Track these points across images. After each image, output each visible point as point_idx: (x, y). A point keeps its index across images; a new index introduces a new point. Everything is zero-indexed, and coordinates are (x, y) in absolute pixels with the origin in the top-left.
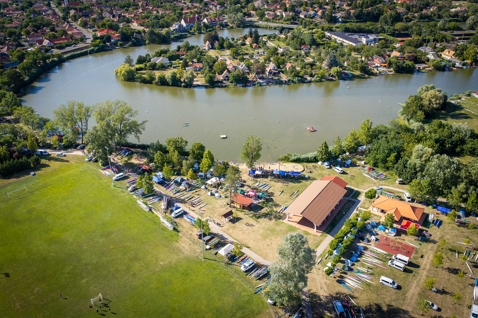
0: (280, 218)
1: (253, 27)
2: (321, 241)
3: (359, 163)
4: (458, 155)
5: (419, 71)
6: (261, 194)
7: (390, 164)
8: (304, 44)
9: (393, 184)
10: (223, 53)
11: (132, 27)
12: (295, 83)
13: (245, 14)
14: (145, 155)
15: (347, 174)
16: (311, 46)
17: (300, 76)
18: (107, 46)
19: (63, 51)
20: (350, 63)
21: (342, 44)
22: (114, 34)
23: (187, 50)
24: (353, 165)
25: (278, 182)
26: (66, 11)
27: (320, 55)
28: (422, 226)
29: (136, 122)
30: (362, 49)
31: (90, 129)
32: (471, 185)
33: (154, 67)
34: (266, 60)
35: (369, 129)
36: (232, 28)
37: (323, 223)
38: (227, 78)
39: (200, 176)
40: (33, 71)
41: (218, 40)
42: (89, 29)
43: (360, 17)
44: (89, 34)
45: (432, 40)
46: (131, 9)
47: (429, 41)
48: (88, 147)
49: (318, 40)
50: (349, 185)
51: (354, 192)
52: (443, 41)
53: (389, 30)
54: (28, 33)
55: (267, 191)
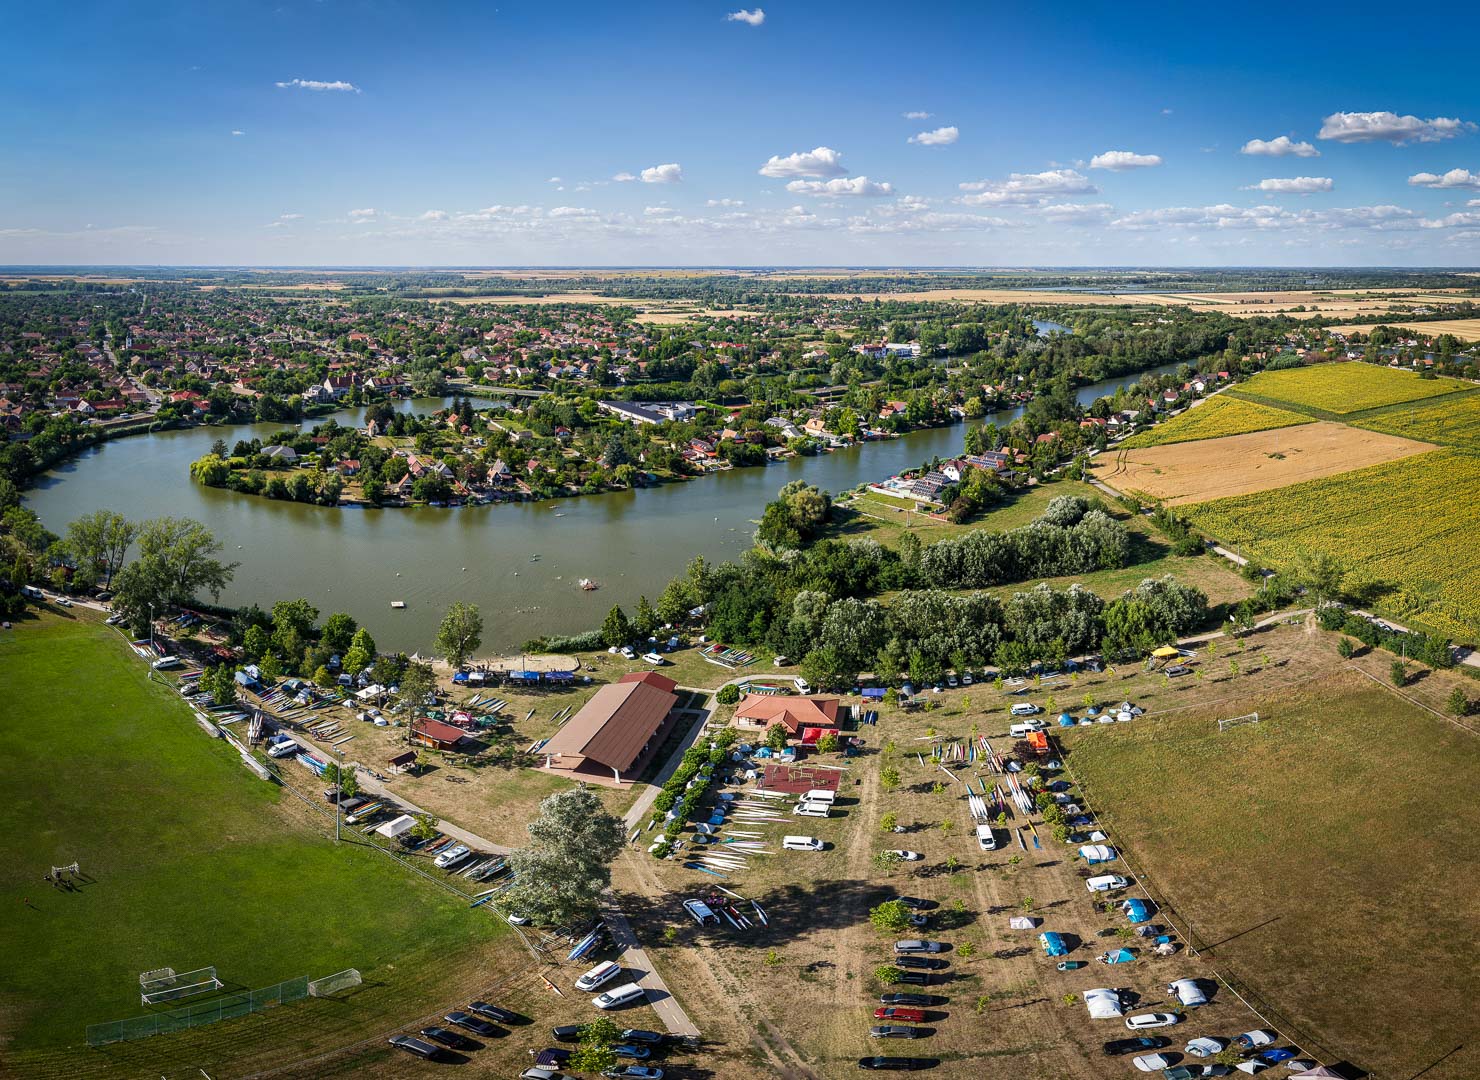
0: (532, 763)
1: (462, 394)
2: (634, 799)
3: (693, 640)
4: (873, 593)
5: (774, 459)
6: (483, 719)
7: (756, 633)
8: (560, 424)
9: (769, 668)
10: (402, 442)
11: (234, 390)
12: (547, 497)
13: (445, 373)
14: (225, 628)
15: (673, 664)
16: (573, 427)
17: (556, 485)
18: (184, 419)
19: (108, 422)
20: (649, 455)
21: (630, 423)
22: (200, 400)
23: (333, 435)
24: (683, 645)
25: (522, 693)
26: (125, 358)
27: (592, 443)
28: (844, 730)
29: (216, 564)
30: (669, 429)
31: (127, 566)
32: (907, 638)
33: (265, 463)
34: (486, 456)
35: (704, 575)
36: (420, 396)
37: (635, 764)
38: (408, 491)
39: (342, 681)
40: (52, 450)
41: (393, 418)
42: (157, 390)
43: (656, 374)
44: (155, 396)
45: (784, 406)
46: (235, 359)
47: (780, 408)
48: (117, 598)
49: (586, 416)
50: (681, 684)
51: (693, 697)
52: (802, 407)
53: (712, 394)
54: (58, 388)
55: (497, 713)
